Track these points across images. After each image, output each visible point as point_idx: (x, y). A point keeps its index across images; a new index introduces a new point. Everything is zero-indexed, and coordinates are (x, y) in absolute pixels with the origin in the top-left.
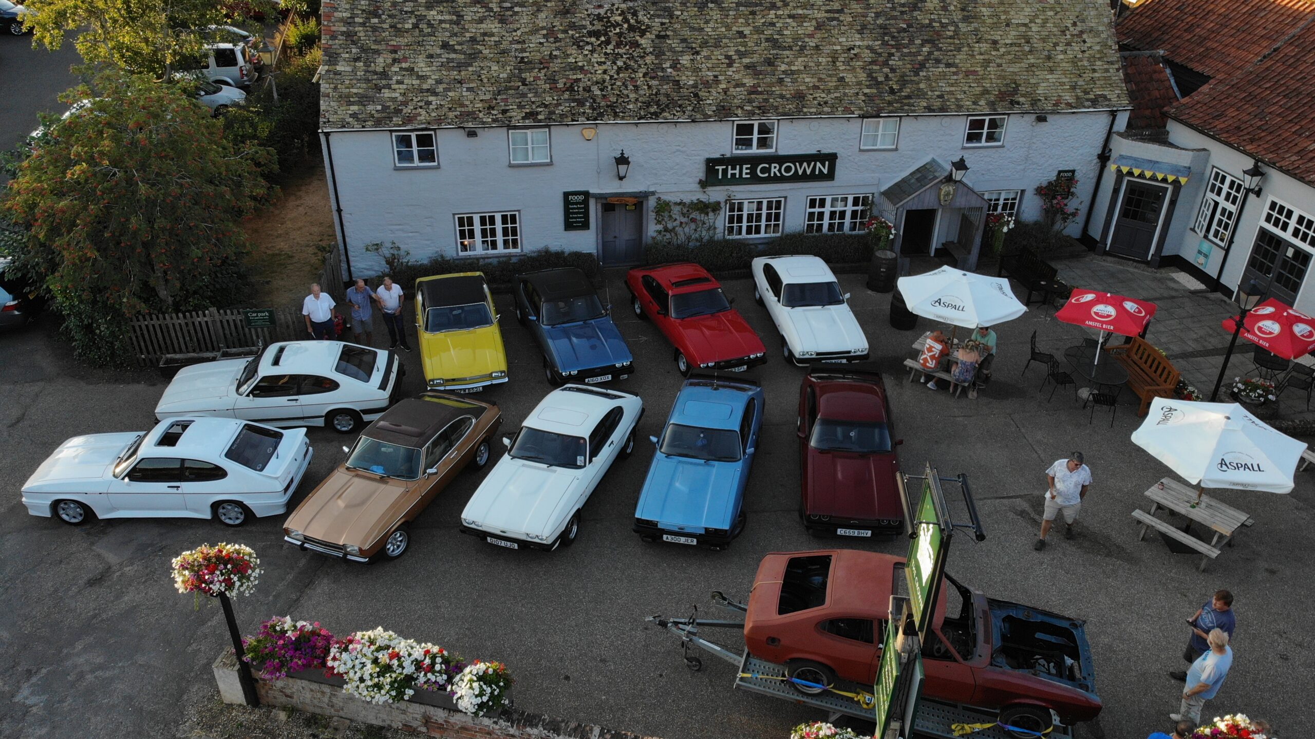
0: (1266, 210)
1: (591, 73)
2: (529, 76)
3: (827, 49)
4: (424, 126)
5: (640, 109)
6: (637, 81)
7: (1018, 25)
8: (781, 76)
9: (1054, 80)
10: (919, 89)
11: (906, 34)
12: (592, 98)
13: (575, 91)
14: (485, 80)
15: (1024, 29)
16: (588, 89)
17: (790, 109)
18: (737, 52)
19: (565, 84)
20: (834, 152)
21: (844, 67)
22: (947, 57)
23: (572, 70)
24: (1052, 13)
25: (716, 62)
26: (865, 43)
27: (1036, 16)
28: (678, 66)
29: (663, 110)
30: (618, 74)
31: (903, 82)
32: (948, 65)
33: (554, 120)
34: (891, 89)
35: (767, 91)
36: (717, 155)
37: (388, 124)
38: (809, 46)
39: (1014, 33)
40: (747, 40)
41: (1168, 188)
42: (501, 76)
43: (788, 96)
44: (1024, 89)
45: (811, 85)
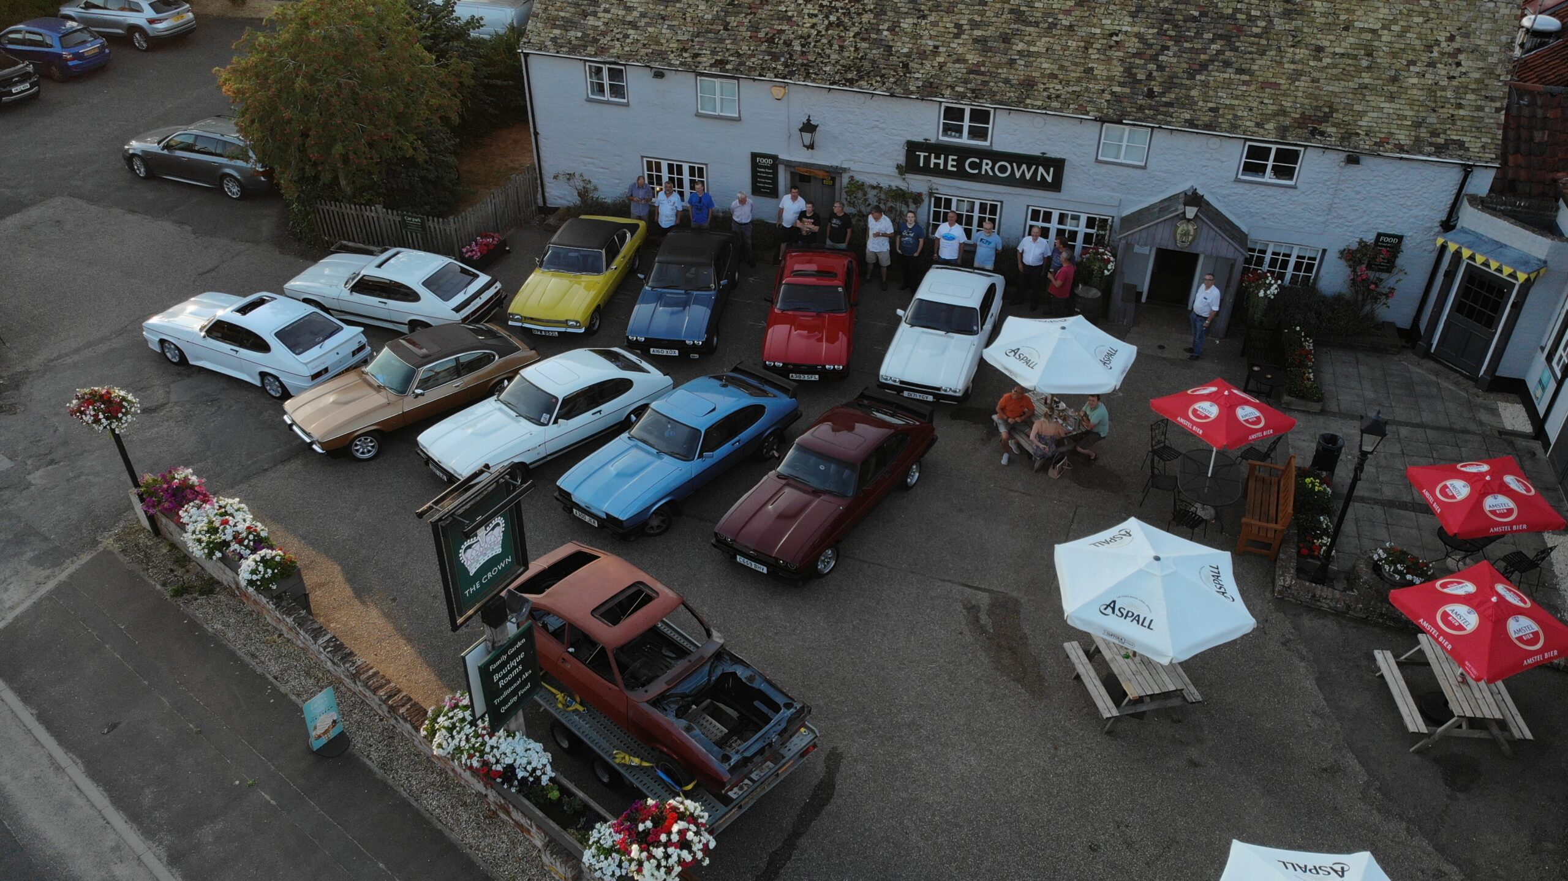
1: (798, 25)
2: (733, 21)
3: (1082, 32)
4: (613, 60)
5: (836, 73)
6: (845, 41)
7: (1362, 30)
8: (1013, 57)
9: (1391, 111)
10: (1188, 97)
11: (1194, 25)
12: (789, 53)
13: (774, 43)
14: (689, 20)
15: (1369, 36)
16: (788, 42)
17: (1010, 97)
18: (971, 21)
19: (767, 34)
20: (1063, 157)
21: (1097, 56)
22: (1242, 61)
23: (778, 19)
24: (1420, 20)
25: (943, 30)
26: (1136, 29)
27: (1395, 21)
28: (897, 29)
29: (861, 78)
30: (827, 30)
31: (1170, 84)
32: (1240, 71)
33: (742, 73)
34: (1151, 91)
35: (991, 73)
36: (920, 139)
37: (580, 53)
38: (1061, 24)
39: (1352, 40)
40: (986, 8)
41: (1515, 286)
42: (706, 17)
43: (1014, 82)
44: (1341, 116)
45: (1048, 72)
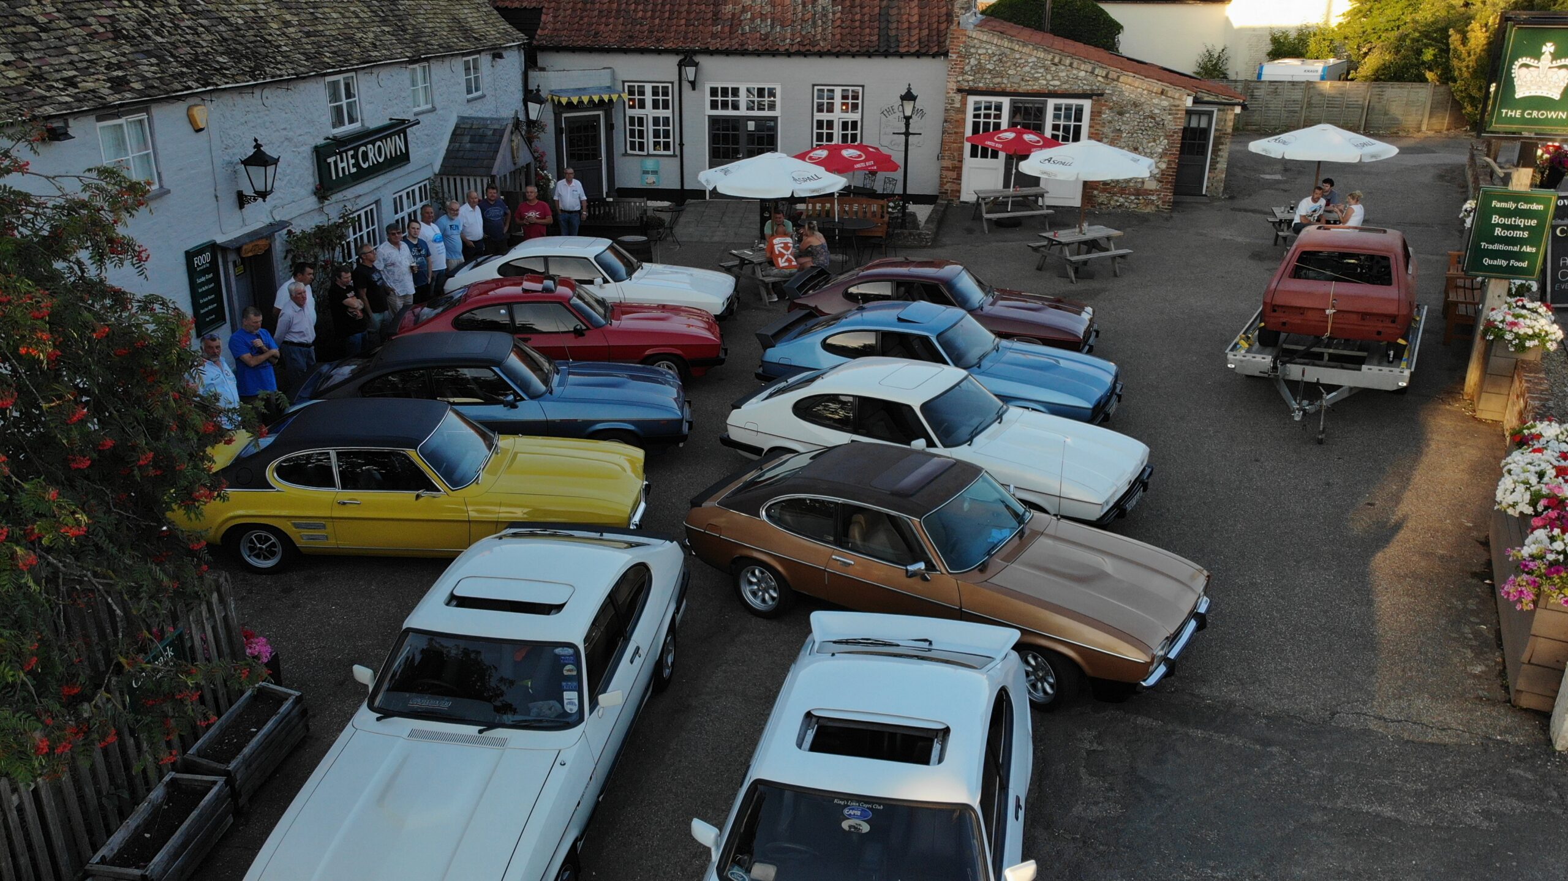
0: (708, 98)
5: (235, 63)
8: (310, 11)
9: (471, 15)
10: (414, 26)
17: (361, 54)
19: (102, 25)
20: (400, 117)
29: (259, 64)
31: (397, 18)
33: (161, 90)
35: (318, 32)
41: (599, 115)
44: (465, 24)
45: (342, 22)
